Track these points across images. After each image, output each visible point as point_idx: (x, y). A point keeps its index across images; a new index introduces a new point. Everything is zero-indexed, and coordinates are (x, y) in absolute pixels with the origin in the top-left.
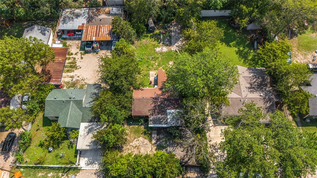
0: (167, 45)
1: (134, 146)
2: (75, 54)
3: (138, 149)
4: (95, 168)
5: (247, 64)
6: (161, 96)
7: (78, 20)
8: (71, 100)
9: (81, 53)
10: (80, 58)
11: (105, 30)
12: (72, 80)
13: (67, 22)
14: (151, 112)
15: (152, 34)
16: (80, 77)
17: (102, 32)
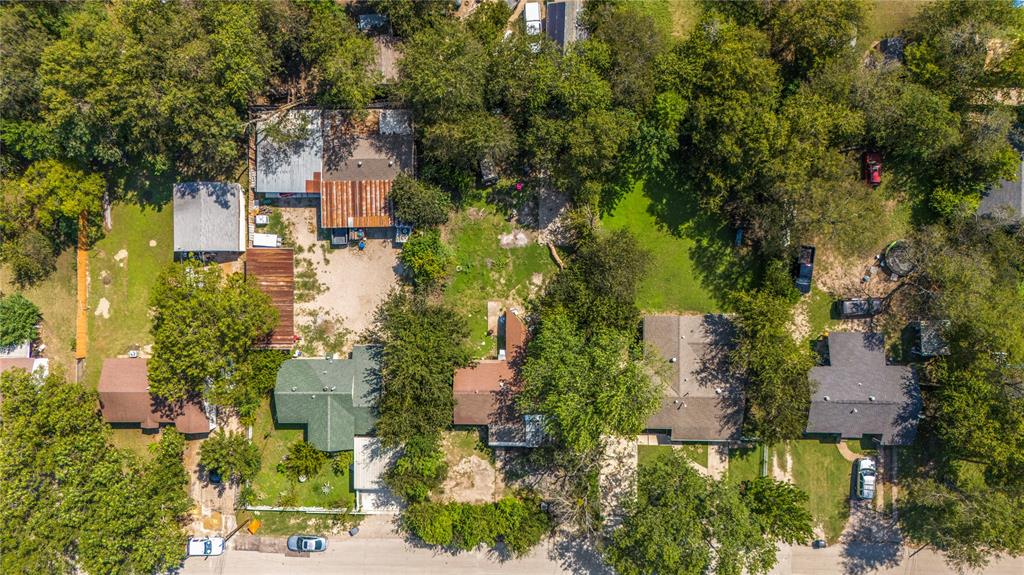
0: (527, 227)
1: (462, 472)
2: (309, 251)
3: (469, 477)
4: (392, 513)
5: (711, 288)
6: (513, 388)
7: (300, 159)
8: (327, 395)
9: (322, 246)
10: (322, 262)
11: (373, 196)
12: (315, 323)
13: (274, 166)
14: (493, 418)
15: (490, 190)
16: (332, 315)
17: (369, 201)
